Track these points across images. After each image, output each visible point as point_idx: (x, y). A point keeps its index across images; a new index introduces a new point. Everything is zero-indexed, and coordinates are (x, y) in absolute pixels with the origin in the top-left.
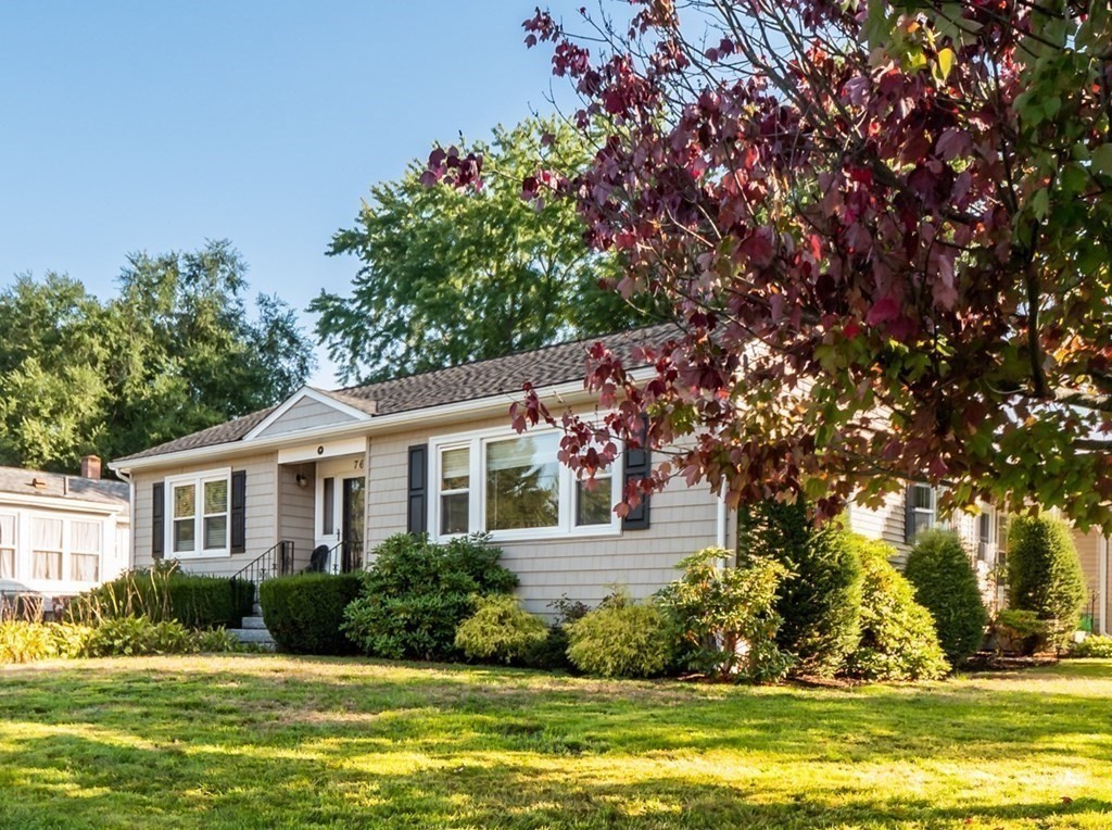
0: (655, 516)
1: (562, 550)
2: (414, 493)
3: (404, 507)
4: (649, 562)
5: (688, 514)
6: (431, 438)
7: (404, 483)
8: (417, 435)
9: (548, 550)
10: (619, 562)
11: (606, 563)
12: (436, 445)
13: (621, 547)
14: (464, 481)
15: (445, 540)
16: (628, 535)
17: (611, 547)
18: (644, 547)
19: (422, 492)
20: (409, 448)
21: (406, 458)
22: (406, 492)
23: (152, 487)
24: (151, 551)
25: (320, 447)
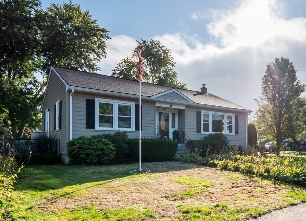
2: (198, 122)
4: (238, 140)
5: (242, 132)
7: (196, 119)
11: (232, 140)
12: (202, 112)
14: (208, 121)
15: (205, 133)
16: (236, 135)
17: (233, 137)
19: (200, 122)
20: (197, 111)
21: (195, 113)
22: (196, 121)
23: (85, 100)
24: (85, 125)
25: (171, 105)
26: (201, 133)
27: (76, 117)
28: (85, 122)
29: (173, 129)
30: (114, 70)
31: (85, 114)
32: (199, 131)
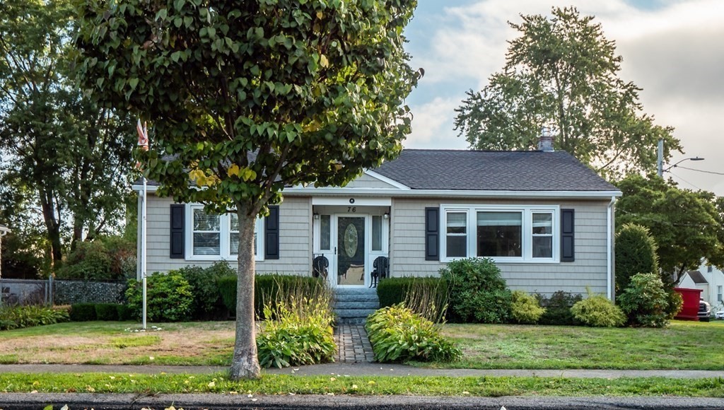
0: (576, 256)
1: (526, 269)
2: (429, 233)
3: (423, 241)
4: (574, 276)
5: (592, 256)
6: (441, 205)
7: (423, 227)
8: (432, 202)
9: (518, 269)
10: (558, 276)
11: (552, 276)
12: (444, 209)
13: (559, 269)
14: (463, 230)
15: (451, 259)
16: (563, 264)
17: (554, 269)
18: (571, 269)
19: (436, 233)
20: (426, 208)
21: (423, 213)
22: (424, 232)
23: (169, 206)
24: (168, 253)
25: (352, 200)
26: (438, 260)
27: (153, 239)
28: (168, 246)
29: (377, 254)
30: (460, 108)
31: (168, 232)
32: (432, 254)
